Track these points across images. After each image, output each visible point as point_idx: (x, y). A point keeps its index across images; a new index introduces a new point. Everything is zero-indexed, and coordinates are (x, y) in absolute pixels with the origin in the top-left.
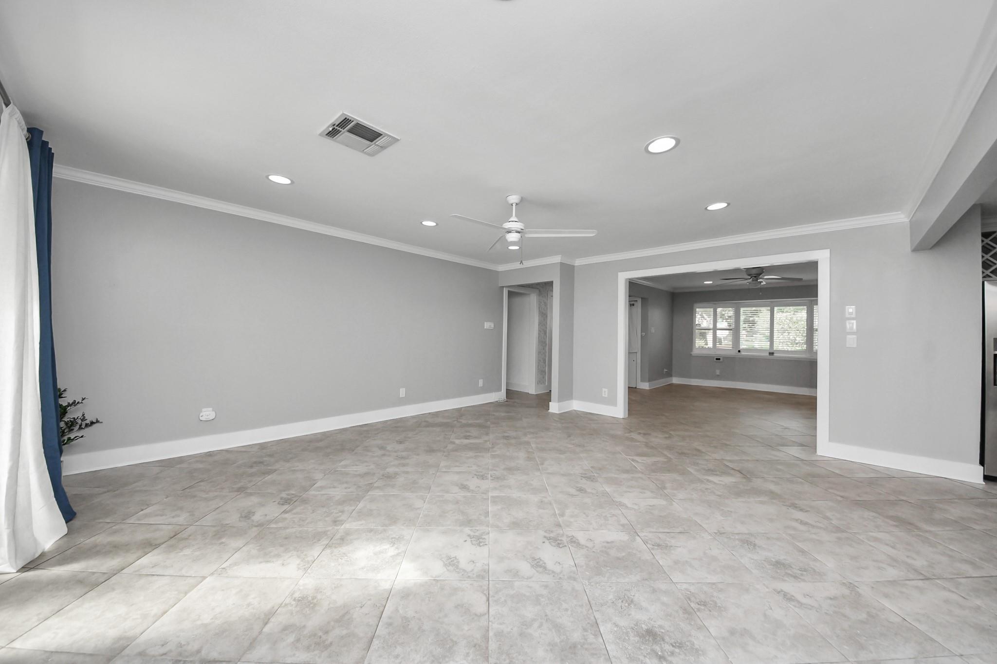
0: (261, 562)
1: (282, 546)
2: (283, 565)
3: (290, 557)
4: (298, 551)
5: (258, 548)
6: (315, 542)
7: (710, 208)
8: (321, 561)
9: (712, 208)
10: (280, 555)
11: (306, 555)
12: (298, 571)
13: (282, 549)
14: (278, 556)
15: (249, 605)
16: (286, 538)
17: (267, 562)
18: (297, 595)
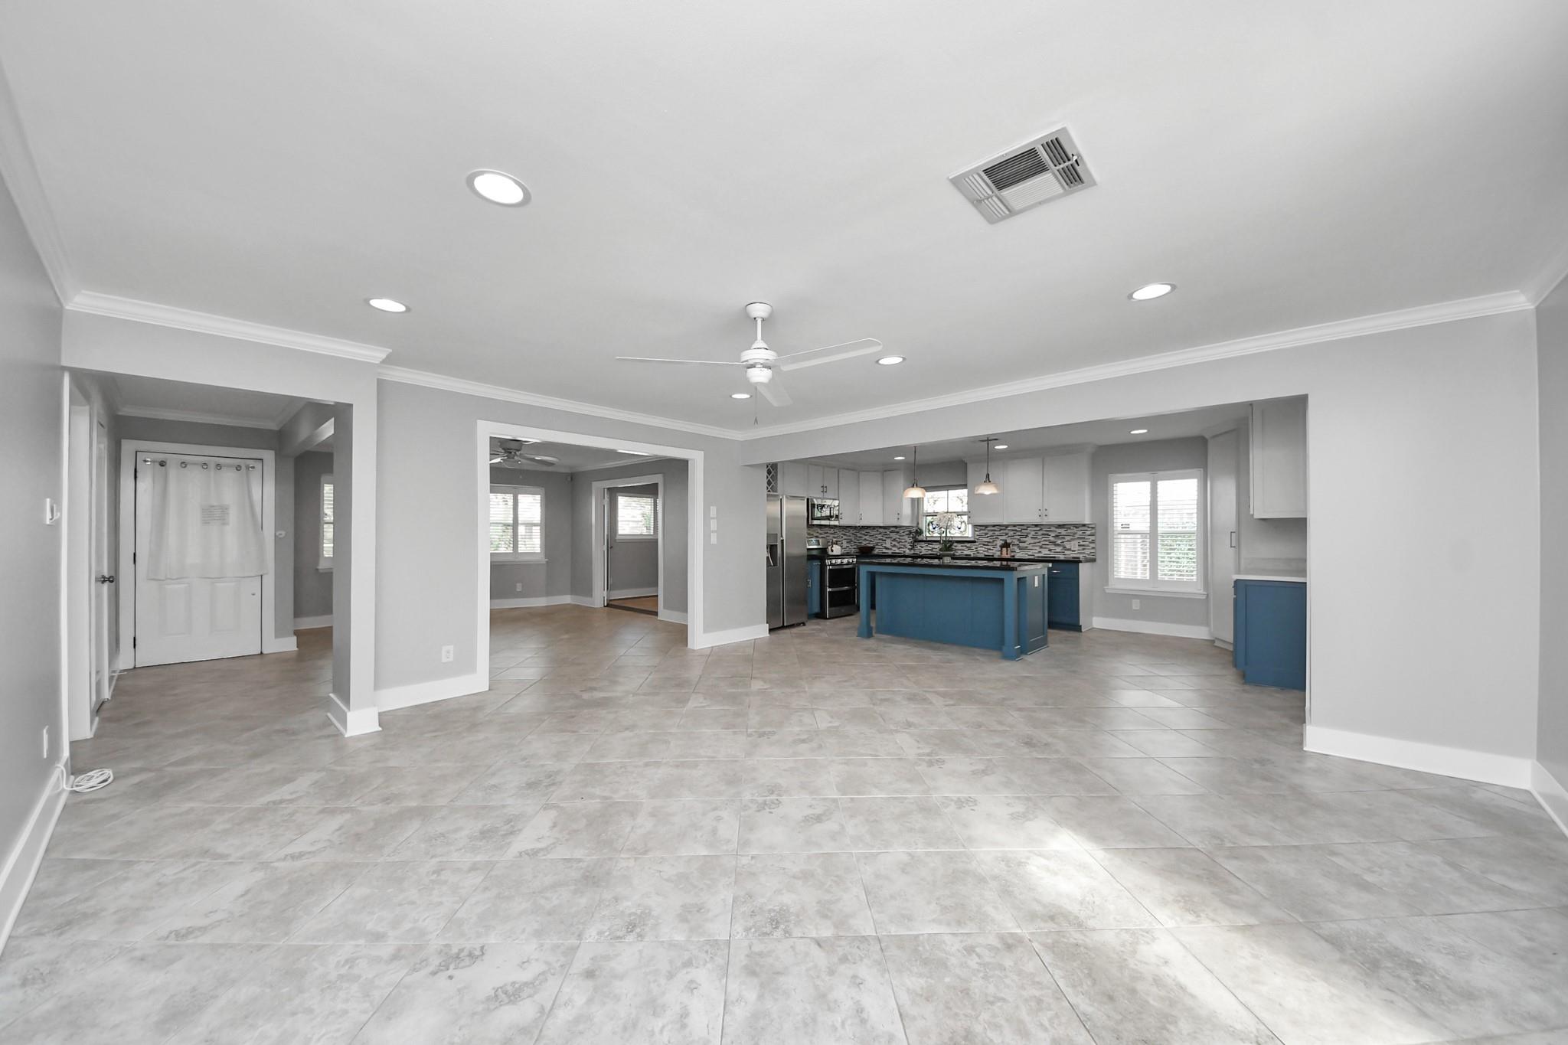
0: (1193, 996)
1: (1133, 991)
2: (1166, 962)
3: (1146, 963)
4: (1125, 960)
5: (1172, 1028)
6: (1086, 948)
7: (734, 396)
8: (1118, 921)
9: (736, 396)
10: (1154, 979)
11: (1123, 945)
12: (1158, 938)
13: (1140, 986)
14: (1157, 981)
15: (1256, 957)
16: (1111, 998)
17: (1182, 988)
18: (1191, 918)
